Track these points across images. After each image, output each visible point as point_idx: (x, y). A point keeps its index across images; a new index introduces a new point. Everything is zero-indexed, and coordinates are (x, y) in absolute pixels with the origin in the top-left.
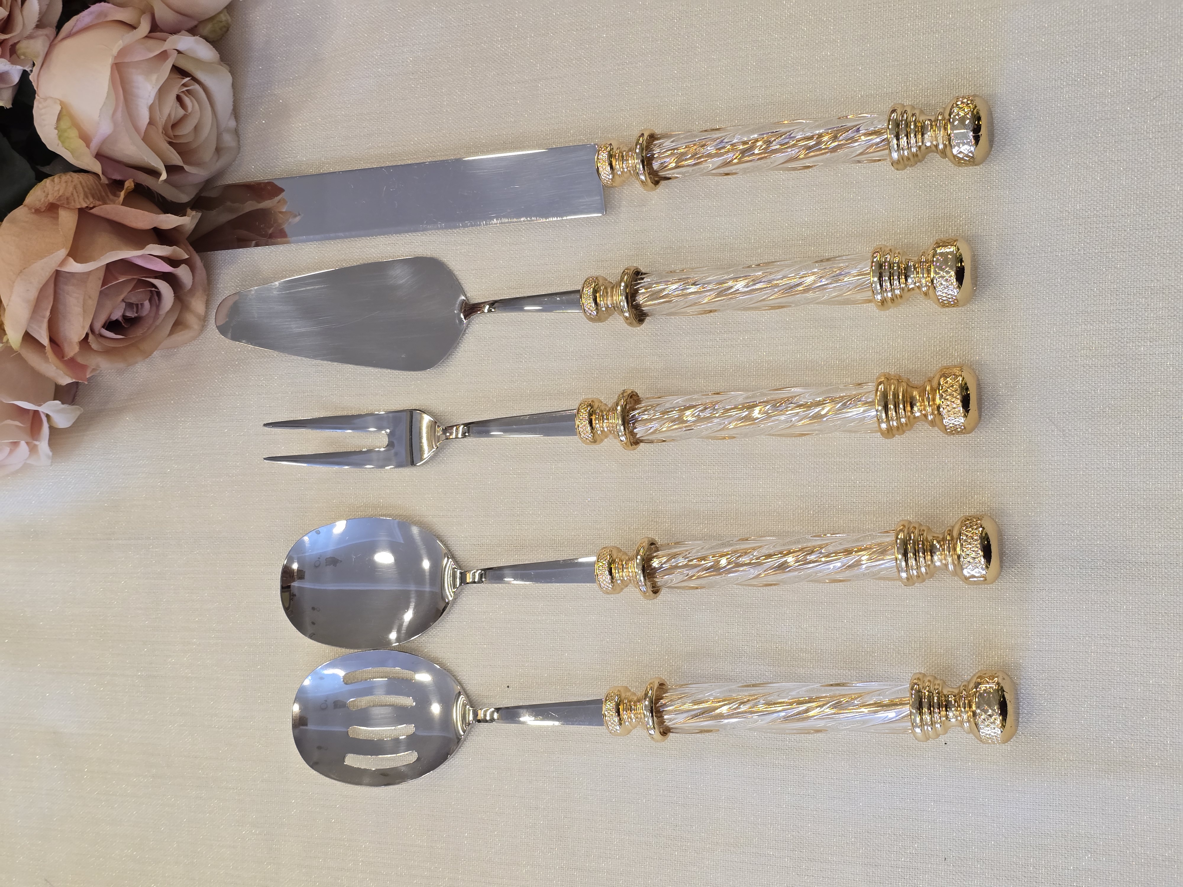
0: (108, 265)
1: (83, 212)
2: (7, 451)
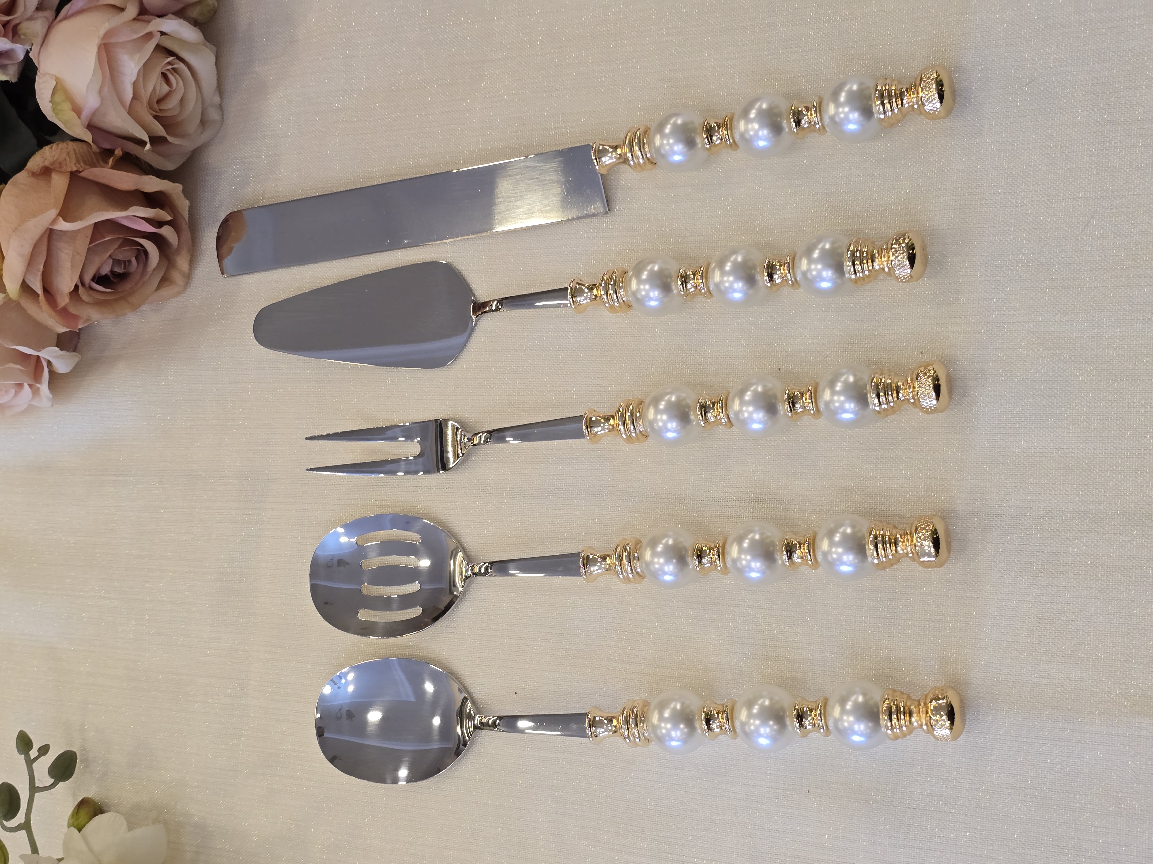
1: (74, 176)
2: (13, 391)
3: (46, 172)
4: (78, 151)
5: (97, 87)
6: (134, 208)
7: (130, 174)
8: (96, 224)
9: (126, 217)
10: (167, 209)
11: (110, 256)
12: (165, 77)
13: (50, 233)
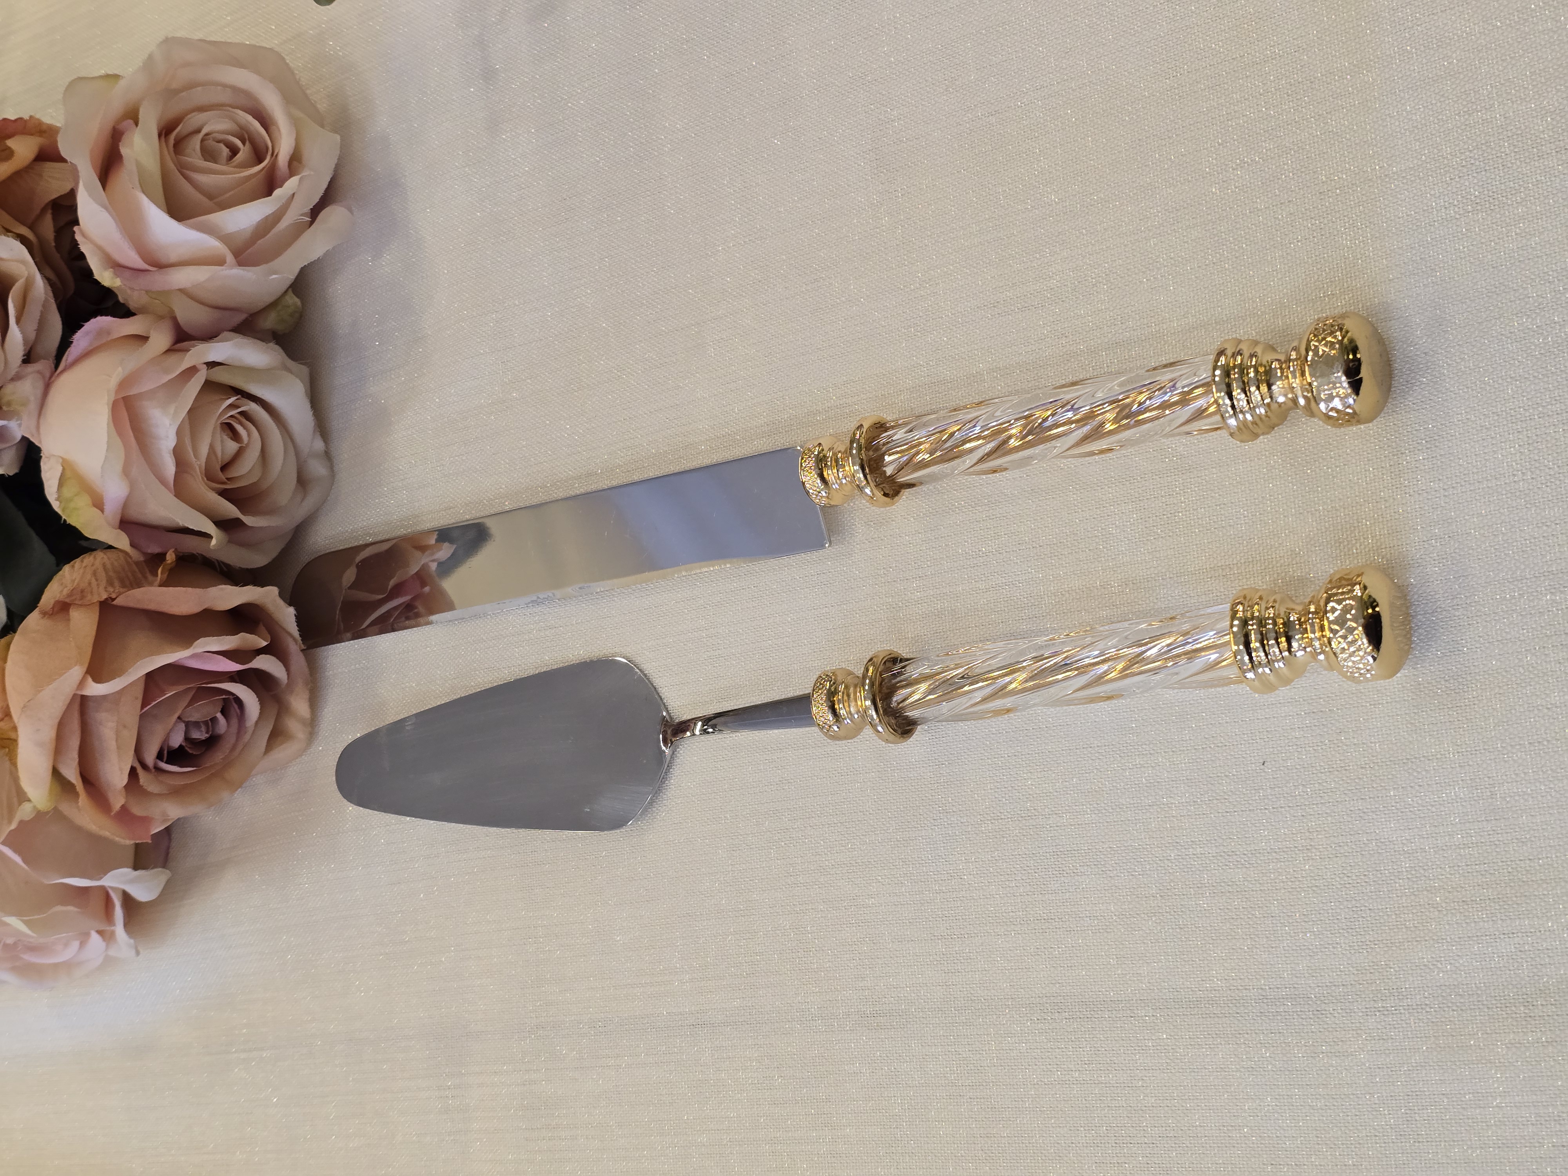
0: (149, 676)
1: (106, 607)
2: (76, 943)
3: (63, 608)
4: (109, 566)
5: (119, 467)
6: (203, 640)
7: (190, 590)
8: (150, 674)
9: (194, 656)
10: (262, 629)
11: (179, 718)
12: (229, 429)
13: (78, 700)
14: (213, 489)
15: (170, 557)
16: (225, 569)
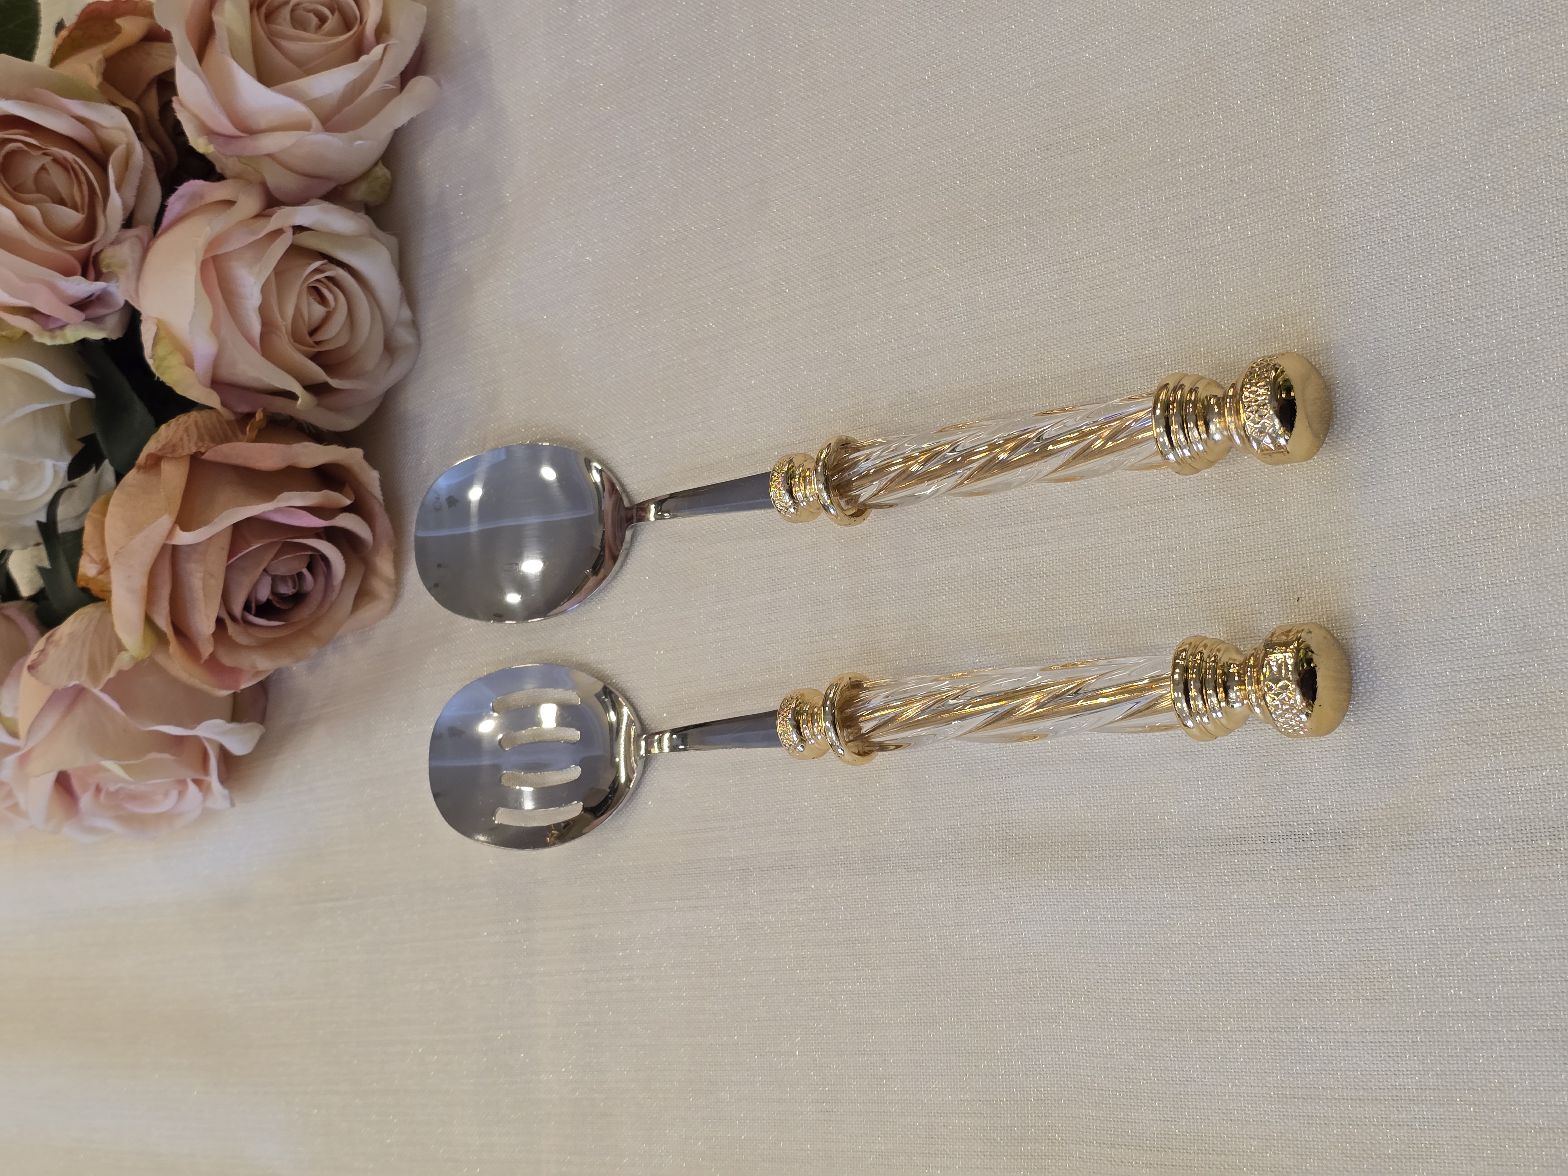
0: (236, 528)
1: (196, 460)
2: (174, 794)
3: (157, 462)
4: (201, 423)
5: (207, 324)
6: (285, 495)
7: (275, 445)
8: (237, 526)
9: (278, 510)
10: (347, 489)
11: (265, 570)
12: (316, 292)
13: (169, 551)
14: (299, 351)
15: (259, 416)
16: (313, 431)
